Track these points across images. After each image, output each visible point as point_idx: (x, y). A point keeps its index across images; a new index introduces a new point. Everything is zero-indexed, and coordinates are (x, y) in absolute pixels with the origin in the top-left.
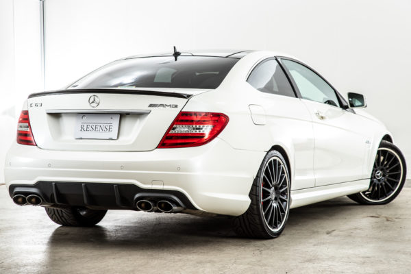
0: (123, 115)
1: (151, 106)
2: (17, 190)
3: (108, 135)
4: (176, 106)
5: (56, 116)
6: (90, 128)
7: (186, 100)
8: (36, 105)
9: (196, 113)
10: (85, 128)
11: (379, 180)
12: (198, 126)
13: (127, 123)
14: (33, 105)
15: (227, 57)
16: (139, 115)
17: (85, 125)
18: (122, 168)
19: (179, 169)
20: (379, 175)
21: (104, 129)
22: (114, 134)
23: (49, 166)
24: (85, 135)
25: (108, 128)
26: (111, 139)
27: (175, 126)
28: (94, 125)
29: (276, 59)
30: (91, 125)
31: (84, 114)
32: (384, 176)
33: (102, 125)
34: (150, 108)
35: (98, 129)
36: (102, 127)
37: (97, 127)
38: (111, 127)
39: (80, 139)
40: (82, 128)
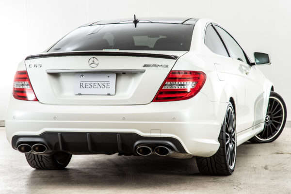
0: (119, 74)
1: (145, 66)
2: (21, 140)
3: (106, 91)
4: (167, 66)
5: (55, 75)
6: (89, 86)
8: (35, 66)
9: (179, 72)
10: (84, 85)
11: (267, 123)
12: (182, 83)
13: (123, 81)
14: (32, 66)
15: (182, 24)
16: (133, 73)
17: (84, 83)
18: (124, 119)
19: (174, 119)
20: (267, 118)
21: (102, 86)
22: (112, 90)
23: (55, 118)
24: (83, 91)
25: (106, 85)
26: (109, 94)
27: (166, 83)
28: (93, 83)
29: (212, 26)
30: (89, 83)
31: (82, 73)
32: (271, 119)
33: (99, 83)
34: (144, 68)
35: (97, 86)
36: (100, 84)
37: (95, 84)
38: (108, 84)
39: (80, 94)
40: (81, 85)
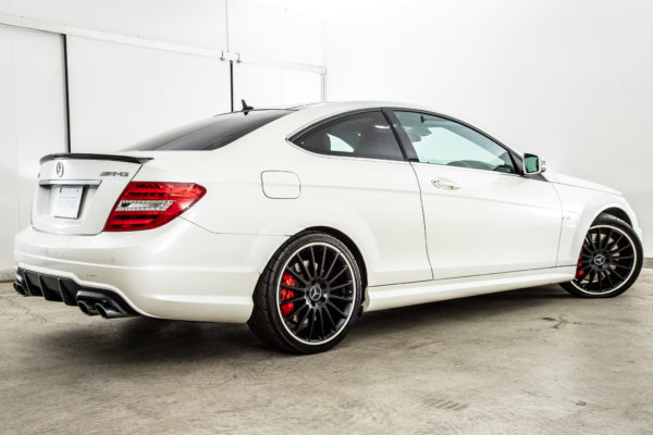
1: (102, 174)
5: (47, 187)
7: (138, 166)
11: (600, 267)
16: (96, 187)
19: (113, 261)
29: (382, 112)
31: (60, 187)
33: (70, 200)
34: (102, 178)
38: (76, 202)
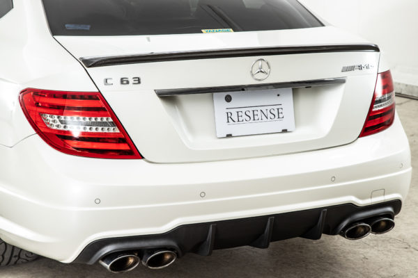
0: (297, 87)
1: (345, 69)
3: (279, 126)
6: (244, 117)
8: (123, 81)
10: (235, 117)
13: (305, 101)
14: (115, 81)
17: (234, 112)
18: (333, 180)
21: (270, 115)
23: (202, 195)
24: (234, 129)
25: (276, 113)
26: (285, 131)
30: (244, 110)
33: (264, 109)
34: (345, 74)
35: (259, 117)
36: (265, 112)
37: (256, 113)
38: (280, 111)
39: (229, 136)
40: (229, 117)
